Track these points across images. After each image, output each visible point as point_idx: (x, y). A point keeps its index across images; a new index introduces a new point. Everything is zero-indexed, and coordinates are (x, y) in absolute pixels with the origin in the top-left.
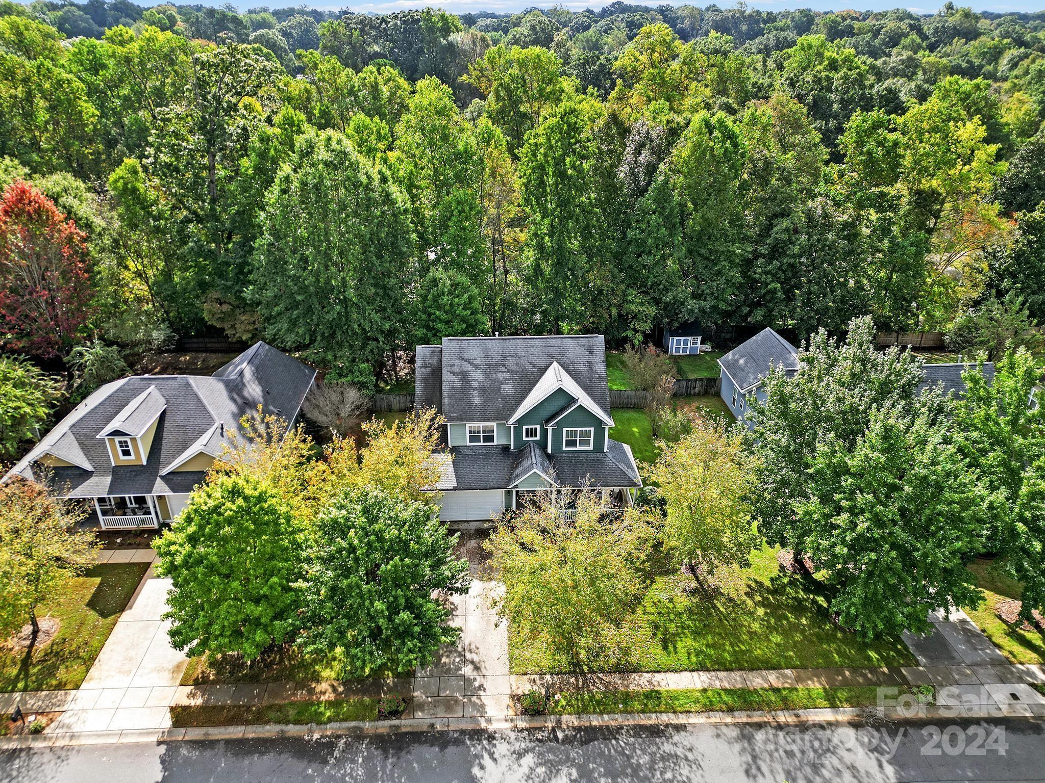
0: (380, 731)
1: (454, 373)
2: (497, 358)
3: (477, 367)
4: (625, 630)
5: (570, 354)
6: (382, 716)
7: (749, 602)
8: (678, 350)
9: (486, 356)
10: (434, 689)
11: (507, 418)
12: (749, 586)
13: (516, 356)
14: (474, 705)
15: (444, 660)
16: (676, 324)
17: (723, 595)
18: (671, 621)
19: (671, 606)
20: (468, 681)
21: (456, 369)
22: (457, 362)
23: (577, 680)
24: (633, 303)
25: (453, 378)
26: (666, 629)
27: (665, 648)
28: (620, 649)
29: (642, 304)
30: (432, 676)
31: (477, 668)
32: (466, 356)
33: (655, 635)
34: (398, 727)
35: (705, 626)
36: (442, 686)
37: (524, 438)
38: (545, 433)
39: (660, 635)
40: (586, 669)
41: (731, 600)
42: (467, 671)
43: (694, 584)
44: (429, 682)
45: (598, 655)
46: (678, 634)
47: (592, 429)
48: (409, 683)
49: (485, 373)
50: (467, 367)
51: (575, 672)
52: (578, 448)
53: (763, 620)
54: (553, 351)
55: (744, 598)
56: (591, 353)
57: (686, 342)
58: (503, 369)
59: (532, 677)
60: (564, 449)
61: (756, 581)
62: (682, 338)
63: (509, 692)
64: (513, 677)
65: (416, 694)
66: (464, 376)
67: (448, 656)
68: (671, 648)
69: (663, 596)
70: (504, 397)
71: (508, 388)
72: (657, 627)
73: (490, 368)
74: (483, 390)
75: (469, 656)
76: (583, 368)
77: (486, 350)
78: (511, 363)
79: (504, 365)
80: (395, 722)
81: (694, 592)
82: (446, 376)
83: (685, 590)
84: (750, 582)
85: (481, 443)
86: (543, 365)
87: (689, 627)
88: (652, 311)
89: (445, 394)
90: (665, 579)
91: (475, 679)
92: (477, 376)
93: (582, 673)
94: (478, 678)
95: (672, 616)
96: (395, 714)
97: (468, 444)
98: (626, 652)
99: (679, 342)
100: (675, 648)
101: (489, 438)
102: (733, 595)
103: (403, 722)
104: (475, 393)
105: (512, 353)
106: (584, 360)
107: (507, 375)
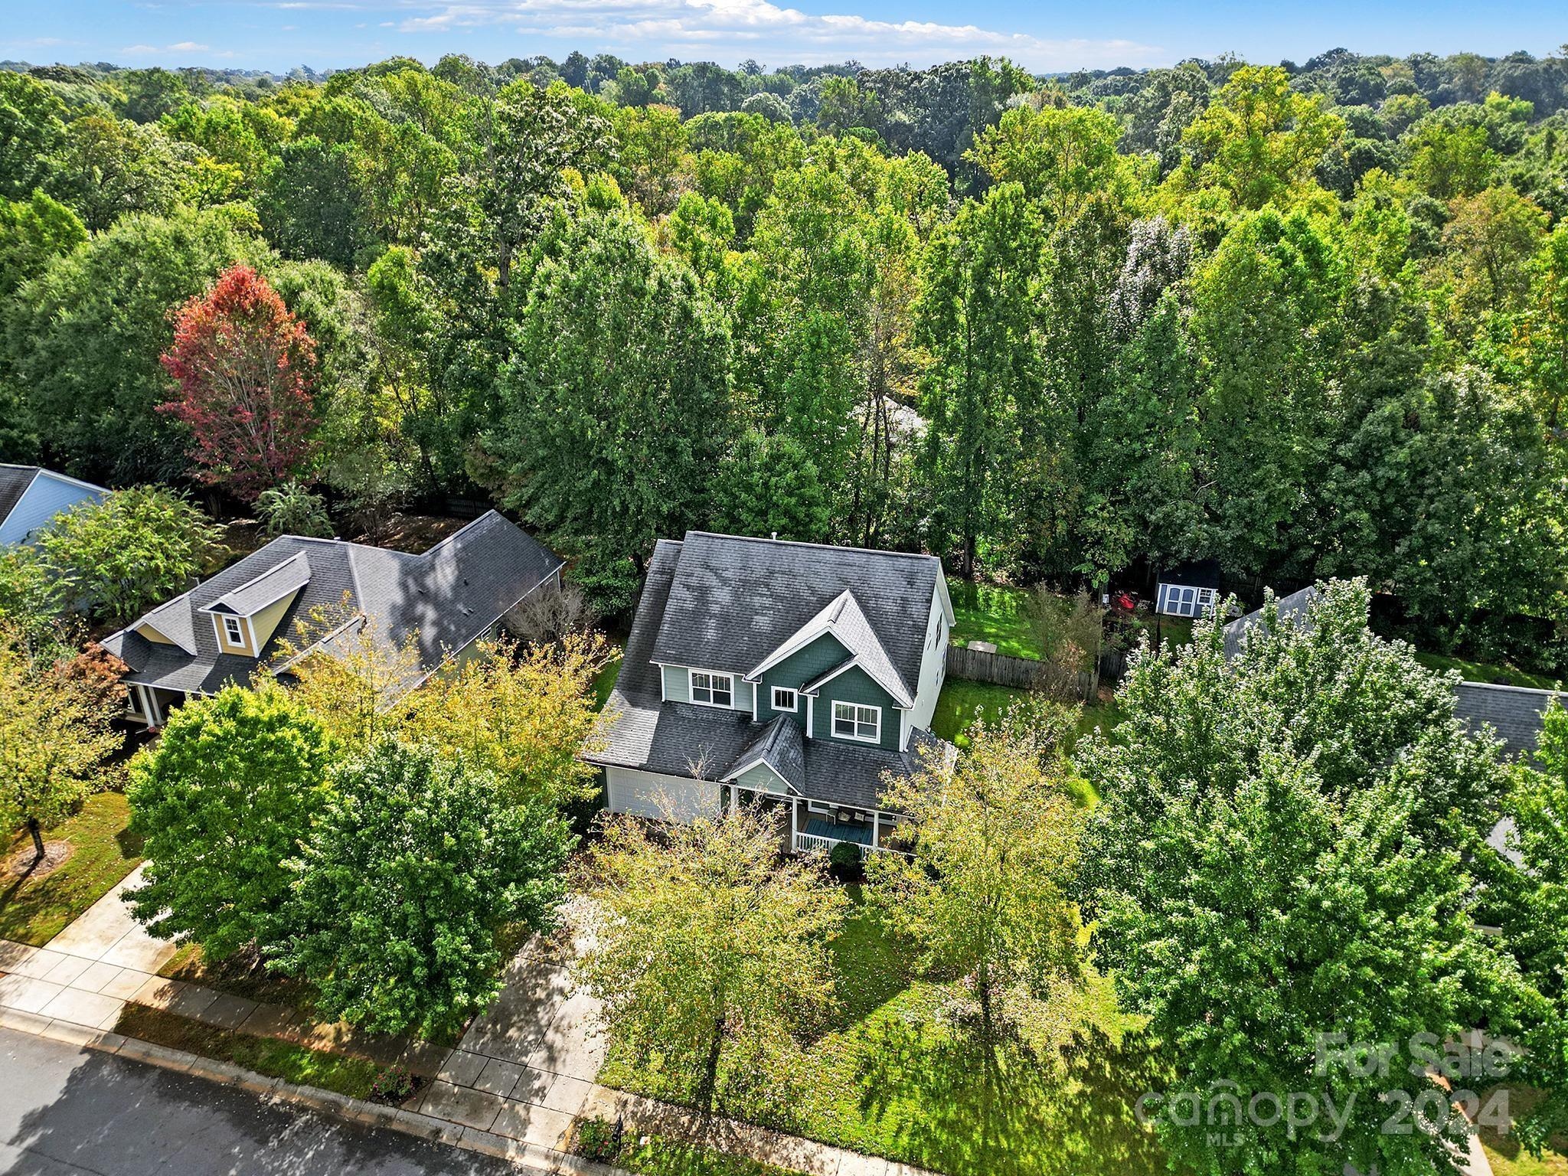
0: (365, 1118)
1: (688, 587)
2: (760, 572)
3: (725, 582)
4: (814, 1057)
5: (876, 582)
6: (376, 1098)
7: (1061, 1065)
8: (1173, 607)
9: (744, 568)
10: (472, 1074)
11: (747, 671)
12: (1076, 1036)
13: (790, 573)
14: (514, 1116)
15: (512, 1032)
16: (1172, 563)
17: (1017, 1039)
18: (899, 1062)
19: (913, 1035)
20: (527, 1075)
21: (693, 581)
22: (698, 571)
23: (691, 1122)
24: (1095, 516)
25: (686, 594)
26: (883, 1076)
27: (865, 1106)
28: (788, 1087)
29: (1111, 521)
30: (480, 1054)
31: (552, 1059)
32: (713, 563)
33: (859, 1078)
34: (389, 1119)
35: (955, 1086)
36: (485, 1073)
37: (774, 707)
38: (803, 701)
39: (867, 1082)
40: (715, 1106)
41: (1028, 1052)
42: (535, 1059)
43: (976, 1008)
44: (471, 1060)
45: (745, 1089)
46: (897, 1089)
47: (879, 709)
48: (442, 1056)
49: (736, 596)
50: (712, 580)
51: (695, 1106)
52: (856, 737)
53: (1069, 1104)
54: (851, 574)
55: (1056, 1054)
56: (911, 584)
57: (1188, 596)
58: (765, 591)
59: (625, 1096)
60: (833, 734)
61: (1095, 1031)
62: (1182, 588)
63: (575, 1111)
64: (598, 1088)
65: (441, 1076)
66: (702, 593)
67: (520, 1029)
68: (875, 1108)
69: (908, 1017)
70: (753, 636)
71: (763, 622)
72: (869, 1066)
73: (747, 585)
74: (724, 619)
75: (550, 1035)
76: (890, 607)
77: (746, 557)
78: (779, 583)
79: (767, 585)
80: (389, 1110)
81: (966, 1022)
82: (677, 590)
83: (952, 1015)
84: (1082, 1030)
85: (711, 704)
86: (828, 592)
87: (925, 1079)
88: (1128, 534)
89: (667, 617)
90: (929, 987)
91: (539, 1076)
92: (722, 596)
93: (707, 1112)
94: (544, 1075)
95: (906, 1054)
96: (393, 1098)
97: (691, 701)
98: (794, 1096)
99: (1175, 594)
100: (882, 1110)
101: (723, 698)
102: (1037, 1045)
103: (401, 1114)
104: (712, 623)
105: (785, 568)
106: (896, 593)
107: (767, 602)
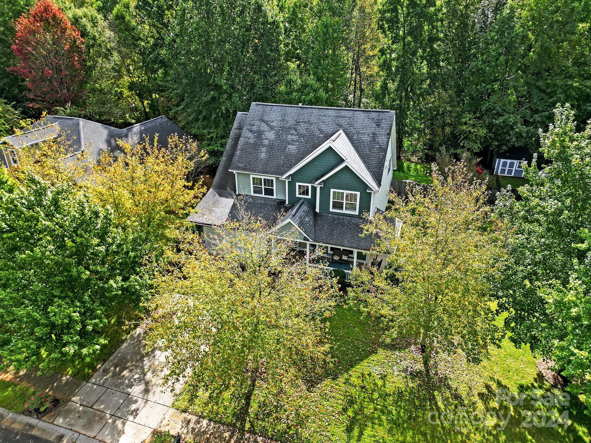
0: (16, 426)
1: (251, 131)
2: (291, 122)
3: (272, 128)
4: (314, 395)
5: (358, 125)
6: (28, 413)
7: (480, 405)
8: (503, 171)
9: (283, 120)
10: (94, 398)
11: (282, 174)
12: (488, 387)
13: (309, 122)
14: (114, 426)
15: (126, 373)
16: (504, 148)
17: (449, 388)
18: (372, 400)
19: (380, 383)
20: (129, 400)
21: (255, 128)
22: (257, 123)
23: (231, 437)
24: (466, 123)
25: (250, 135)
26: (361, 409)
27: (349, 430)
28: (297, 414)
29: (474, 126)
30: (102, 386)
31: (146, 391)
32: (266, 118)
33: (345, 410)
34: (32, 427)
35: (410, 418)
36: (102, 398)
37: (297, 195)
38: (314, 189)
39: (350, 413)
40: (248, 426)
41: (457, 397)
42: (136, 390)
43: (420, 366)
44: (95, 389)
45: (269, 415)
46: (372, 419)
47: (358, 193)
48: (78, 386)
49: (278, 135)
50: (265, 127)
51: (234, 425)
52: (344, 211)
53: (490, 433)
54: (343, 121)
55: (476, 398)
56: (378, 125)
57: (512, 165)
58: (294, 132)
59: (190, 417)
60: (331, 210)
61: (499, 384)
62: (509, 161)
63: (154, 426)
64: (172, 411)
65: (74, 399)
66: (259, 134)
67: (131, 371)
68: (356, 432)
69: (376, 371)
70: (286, 157)
71: (292, 148)
72: (351, 402)
73: (285, 129)
74: (271, 147)
75: (149, 376)
76: (366, 138)
77: (285, 114)
78: (302, 128)
79: (295, 129)
80: (33, 421)
81: (414, 375)
82: (245, 133)
83: (405, 370)
84: (490, 383)
85: (263, 195)
86: (330, 132)
87: (390, 412)
88: (483, 132)
89: (239, 147)
90: (389, 353)
91: (136, 401)
92: (270, 135)
93: (242, 430)
94: (140, 400)
95: (376, 395)
96: (38, 413)
97: (252, 194)
98: (301, 422)
99: (505, 164)
100: (361, 433)
101: (270, 192)
102: (463, 391)
103: (41, 424)
104: (264, 149)
105: (306, 120)
106: (370, 131)
107: (295, 138)
